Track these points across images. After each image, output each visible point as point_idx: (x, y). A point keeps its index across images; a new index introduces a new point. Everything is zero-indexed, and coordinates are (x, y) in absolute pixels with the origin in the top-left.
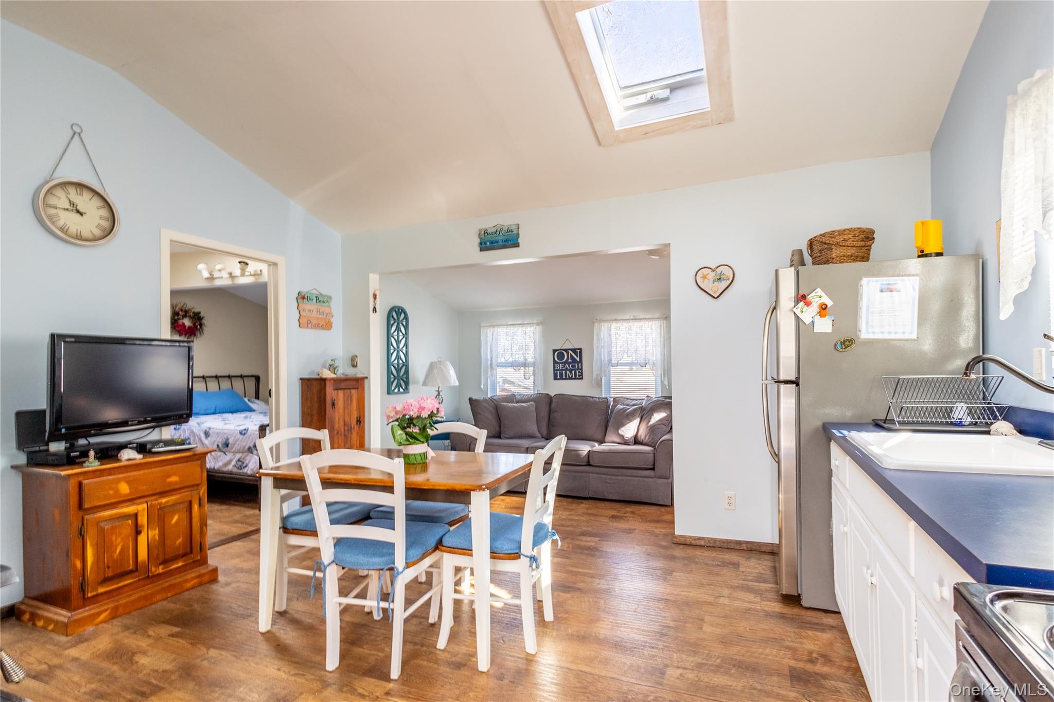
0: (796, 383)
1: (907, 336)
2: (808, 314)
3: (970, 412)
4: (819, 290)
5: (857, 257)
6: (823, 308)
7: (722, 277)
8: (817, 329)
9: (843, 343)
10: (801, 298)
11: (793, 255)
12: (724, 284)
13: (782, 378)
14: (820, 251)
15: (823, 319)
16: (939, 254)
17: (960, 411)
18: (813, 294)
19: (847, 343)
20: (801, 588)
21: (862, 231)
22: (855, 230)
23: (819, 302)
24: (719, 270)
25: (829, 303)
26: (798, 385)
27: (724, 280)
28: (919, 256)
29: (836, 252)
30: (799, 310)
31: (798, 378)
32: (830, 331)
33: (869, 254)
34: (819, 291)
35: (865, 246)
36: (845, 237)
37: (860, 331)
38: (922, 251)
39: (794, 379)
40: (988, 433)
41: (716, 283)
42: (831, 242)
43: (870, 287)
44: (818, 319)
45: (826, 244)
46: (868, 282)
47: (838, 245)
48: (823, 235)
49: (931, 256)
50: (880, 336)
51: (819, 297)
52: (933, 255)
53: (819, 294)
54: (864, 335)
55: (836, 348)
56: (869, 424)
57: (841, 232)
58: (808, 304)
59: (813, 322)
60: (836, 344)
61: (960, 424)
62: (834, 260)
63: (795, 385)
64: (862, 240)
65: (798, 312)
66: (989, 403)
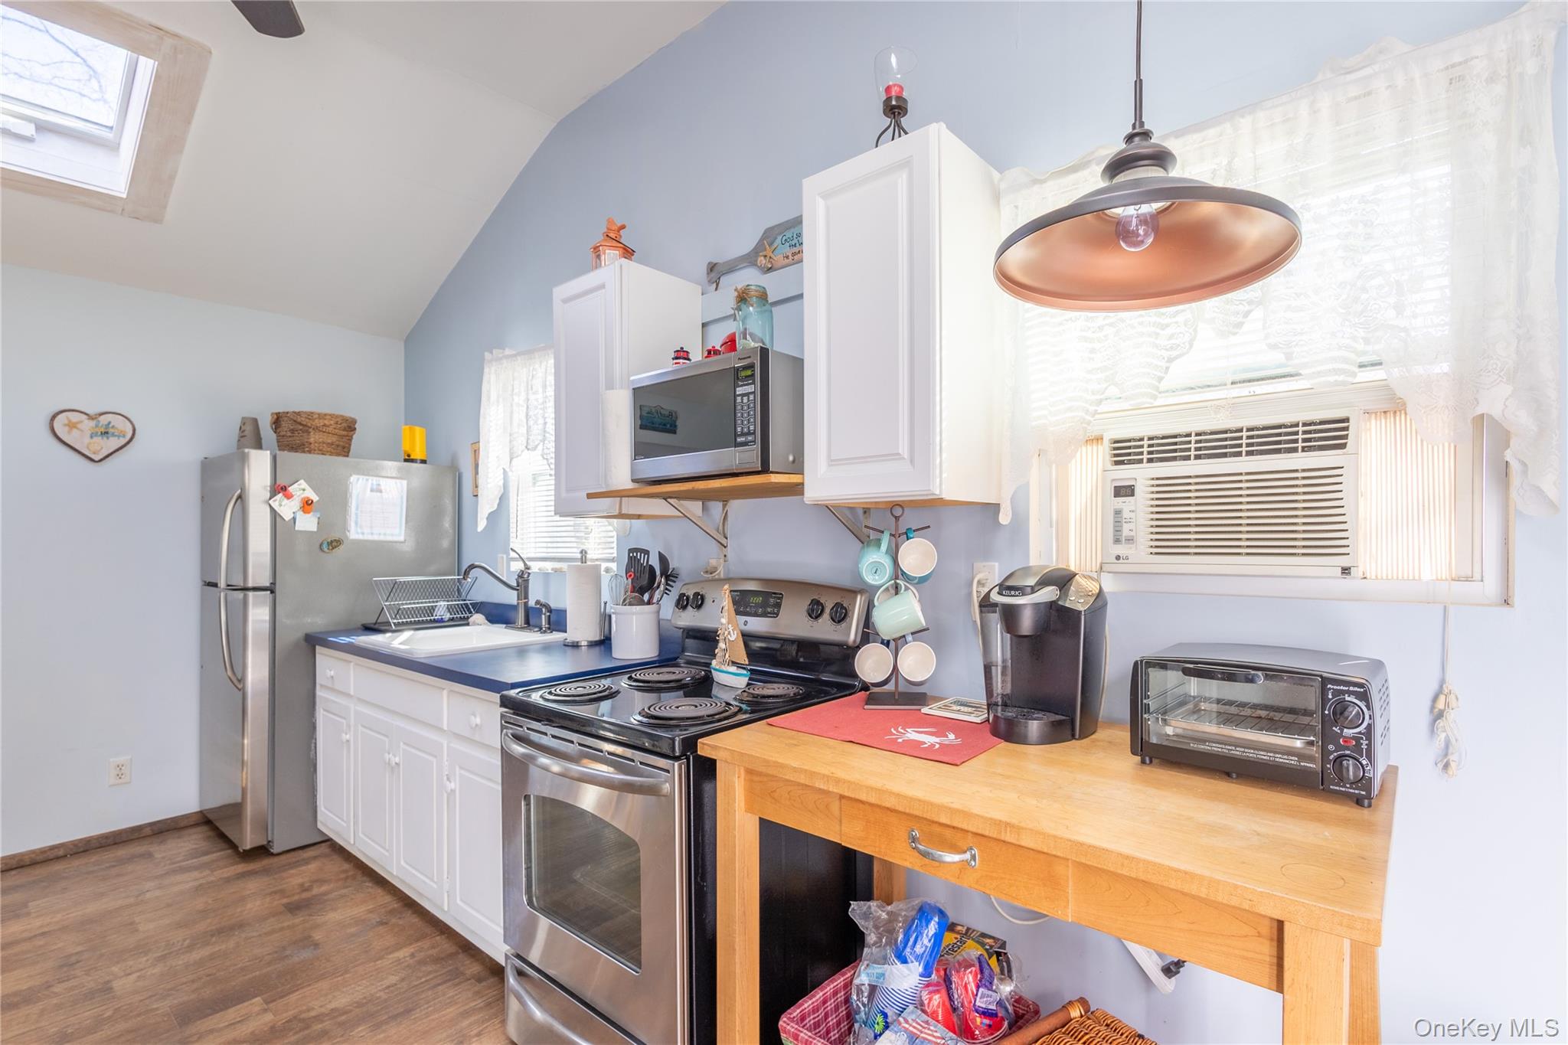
0: (271, 589)
1: (395, 539)
2: (287, 508)
3: (449, 609)
4: (302, 481)
5: (338, 446)
6: (307, 505)
7: (111, 430)
8: (299, 527)
9: (330, 543)
10: (279, 489)
11: (244, 424)
12: (113, 443)
13: (250, 584)
14: (292, 431)
15: (307, 515)
16: (424, 462)
17: (442, 608)
18: (296, 485)
19: (334, 544)
20: (273, 834)
21: (345, 420)
22: (337, 416)
23: (303, 496)
24: (104, 420)
25: (315, 498)
26: (272, 592)
27: (113, 435)
28: (406, 460)
29: (314, 437)
30: (277, 503)
31: (273, 584)
32: (315, 530)
33: (350, 445)
34: (302, 483)
35: (347, 436)
36: (326, 422)
37: (349, 531)
38: (409, 456)
39: (268, 585)
40: (468, 624)
41: (98, 440)
42: (309, 425)
43: (359, 486)
44: (300, 516)
45: (300, 424)
46: (358, 479)
47: (316, 429)
48: (299, 414)
49: (416, 462)
50: (370, 538)
51: (302, 489)
52: (419, 461)
53: (302, 487)
54: (354, 533)
55: (321, 549)
56: (359, 628)
57: (322, 416)
58: (289, 496)
59: (294, 519)
60: (321, 545)
61: (441, 621)
62: (312, 446)
63: (269, 592)
64: (344, 430)
65: (275, 505)
66: (465, 600)
